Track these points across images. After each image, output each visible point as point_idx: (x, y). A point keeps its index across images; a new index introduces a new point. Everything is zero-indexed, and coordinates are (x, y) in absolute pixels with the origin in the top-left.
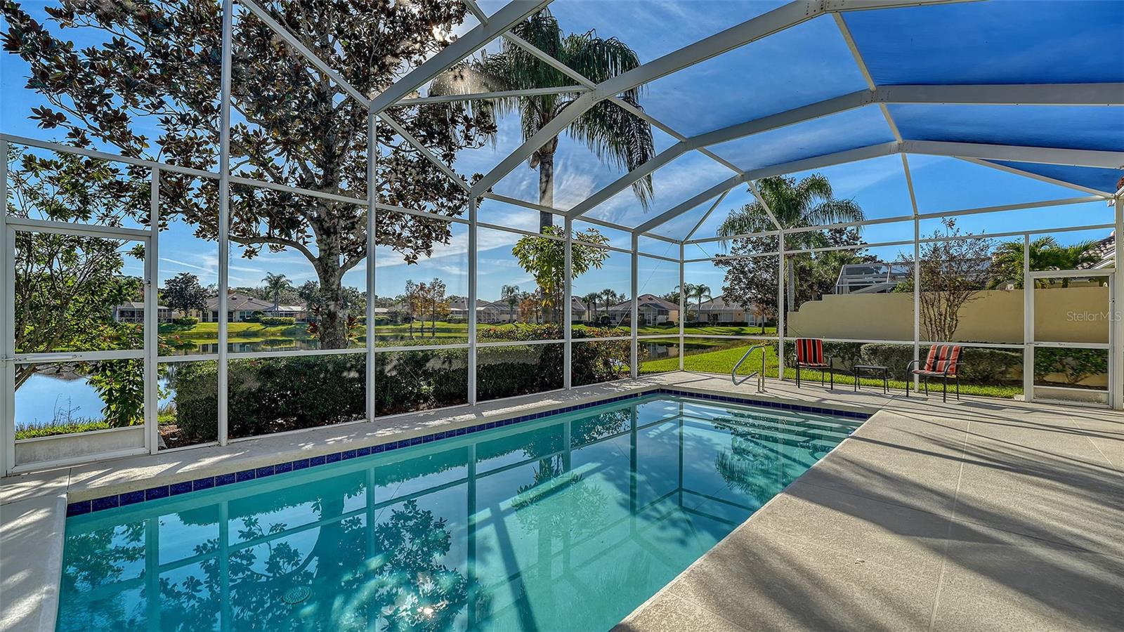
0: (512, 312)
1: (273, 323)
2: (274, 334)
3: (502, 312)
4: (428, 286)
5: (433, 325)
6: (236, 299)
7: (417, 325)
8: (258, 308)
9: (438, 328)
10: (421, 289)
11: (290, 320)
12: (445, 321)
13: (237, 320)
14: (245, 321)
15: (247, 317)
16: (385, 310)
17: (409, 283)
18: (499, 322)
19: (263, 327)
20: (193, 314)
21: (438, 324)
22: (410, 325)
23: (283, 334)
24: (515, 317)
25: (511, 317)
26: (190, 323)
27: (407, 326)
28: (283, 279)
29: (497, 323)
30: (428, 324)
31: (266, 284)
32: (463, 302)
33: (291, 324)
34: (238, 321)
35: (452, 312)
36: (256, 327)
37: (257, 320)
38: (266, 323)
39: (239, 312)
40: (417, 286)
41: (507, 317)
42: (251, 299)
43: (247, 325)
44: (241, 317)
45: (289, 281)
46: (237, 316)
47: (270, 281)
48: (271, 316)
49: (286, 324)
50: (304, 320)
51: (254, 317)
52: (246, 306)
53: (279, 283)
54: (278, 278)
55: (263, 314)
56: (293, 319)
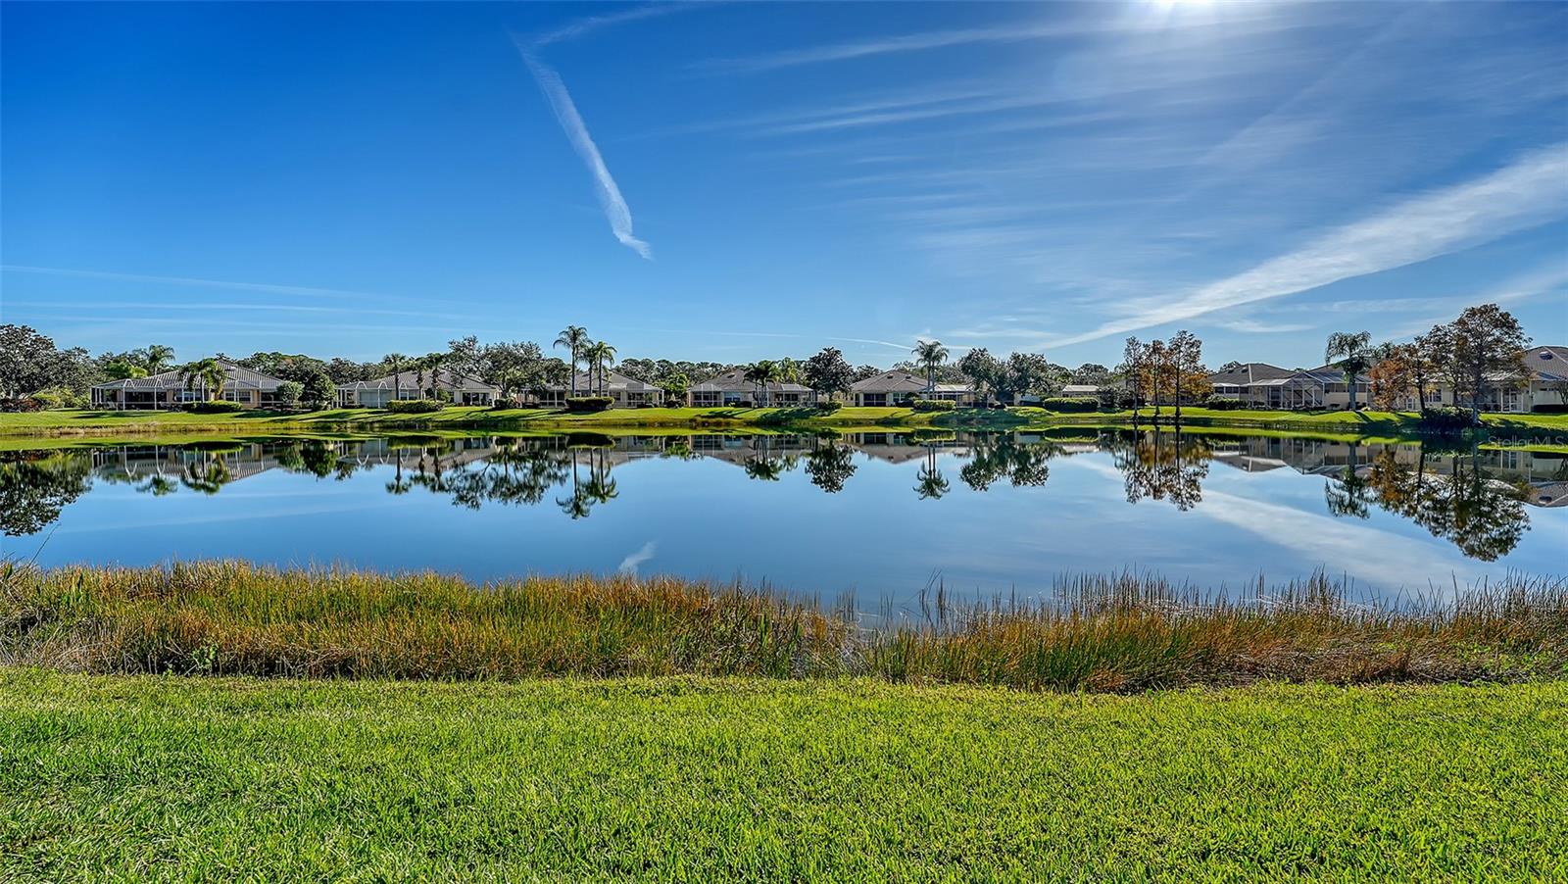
0: (1353, 388)
1: (924, 408)
2: (920, 423)
3: (1329, 389)
4: (1167, 346)
5: (1178, 413)
6: (891, 377)
7: (1148, 412)
8: (915, 388)
9: (1185, 419)
10: (1154, 350)
11: (948, 404)
12: (1204, 406)
13: (889, 403)
14: (898, 405)
15: (901, 399)
16: (1093, 388)
17: (1132, 342)
18: (1324, 408)
19: (913, 413)
20: (839, 397)
21: (1187, 411)
22: (1133, 412)
23: (932, 422)
24: (1362, 397)
25: (1353, 396)
26: (831, 407)
27: (1129, 413)
28: (938, 348)
29: (1316, 409)
30: (1168, 411)
31: (918, 357)
32: (1246, 371)
33: (950, 409)
34: (891, 406)
35: (1219, 390)
36: (907, 412)
37: (910, 404)
38: (919, 409)
39: (892, 394)
40: (1146, 346)
41: (1343, 398)
42: (909, 377)
43: (897, 409)
44: (895, 400)
45: (947, 351)
46: (890, 399)
47: (922, 353)
48: (925, 398)
49: (943, 409)
50: (970, 404)
51: (906, 401)
52: (902, 386)
53: (933, 354)
54: (931, 348)
55: (918, 396)
56: (953, 402)
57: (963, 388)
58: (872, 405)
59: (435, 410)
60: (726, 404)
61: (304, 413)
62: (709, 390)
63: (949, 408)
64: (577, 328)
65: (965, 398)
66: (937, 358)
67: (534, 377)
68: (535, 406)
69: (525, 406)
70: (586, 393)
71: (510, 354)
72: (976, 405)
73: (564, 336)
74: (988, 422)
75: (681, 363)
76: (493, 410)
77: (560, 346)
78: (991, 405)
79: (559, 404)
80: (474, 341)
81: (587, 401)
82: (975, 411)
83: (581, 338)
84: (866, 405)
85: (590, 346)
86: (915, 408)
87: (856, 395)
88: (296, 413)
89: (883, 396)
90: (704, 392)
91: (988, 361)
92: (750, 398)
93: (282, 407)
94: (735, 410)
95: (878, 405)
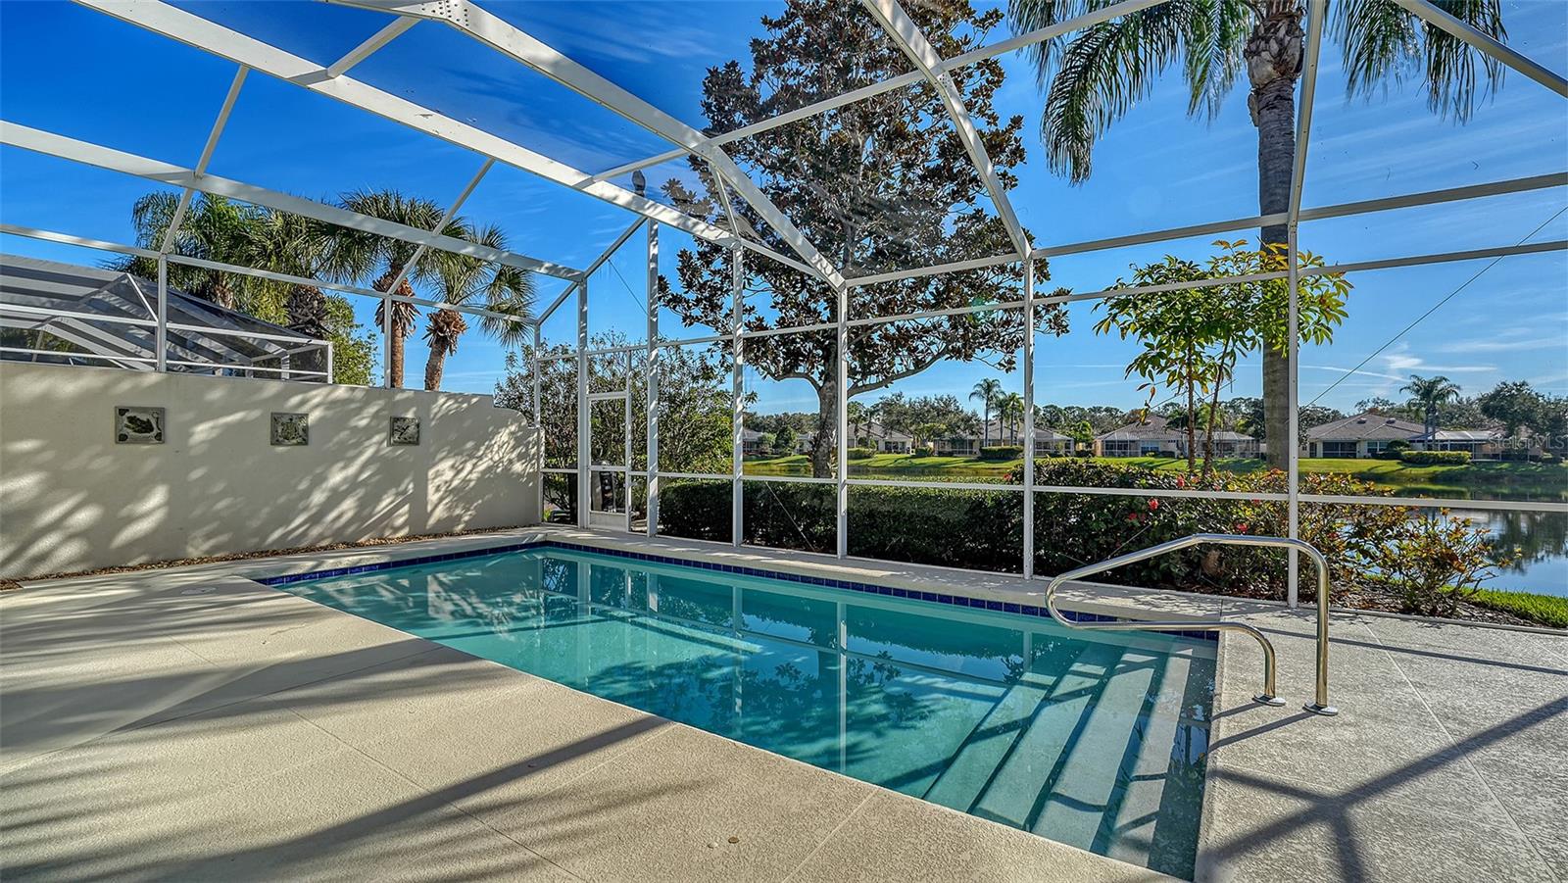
1: (1419, 461)
2: (1415, 479)
6: (1364, 422)
8: (1400, 436)
11: (1458, 457)
13: (1362, 455)
14: (1375, 456)
15: (1380, 450)
19: (1401, 467)
23: (1434, 479)
28: (1443, 384)
31: (1410, 396)
33: (1463, 463)
34: (1365, 457)
36: (1390, 466)
37: (1396, 456)
38: (1411, 461)
39: (1366, 444)
42: (1393, 422)
43: (1374, 463)
44: (1369, 451)
45: (1458, 388)
46: (1363, 448)
47: (1418, 391)
48: (1419, 449)
49: (1449, 462)
50: (1495, 456)
51: (1390, 450)
52: (1381, 432)
53: (1435, 392)
54: (1433, 384)
55: (1407, 446)
56: (1466, 454)
57: (1485, 435)
58: (1335, 456)
59: (869, 457)
60: (1144, 453)
61: (776, 458)
62: (1124, 439)
63: (1460, 461)
64: (991, 380)
65: (1488, 449)
66: (1443, 395)
67: (952, 428)
68: (950, 454)
69: (941, 454)
70: (997, 442)
71: (932, 407)
72: (1506, 456)
73: (978, 389)
74: (1530, 480)
75: (1070, 408)
76: (913, 457)
77: (975, 398)
78: (1535, 458)
79: (971, 452)
80: (900, 396)
81: (999, 450)
82: (1505, 465)
83: (995, 389)
84: (1325, 456)
85: (1001, 397)
86: (1404, 461)
87: (1312, 444)
88: (771, 458)
89: (1354, 444)
90: (1119, 441)
91: (1533, 399)
92: (1172, 447)
93: (761, 453)
94: (1157, 461)
95: (1344, 456)
